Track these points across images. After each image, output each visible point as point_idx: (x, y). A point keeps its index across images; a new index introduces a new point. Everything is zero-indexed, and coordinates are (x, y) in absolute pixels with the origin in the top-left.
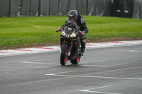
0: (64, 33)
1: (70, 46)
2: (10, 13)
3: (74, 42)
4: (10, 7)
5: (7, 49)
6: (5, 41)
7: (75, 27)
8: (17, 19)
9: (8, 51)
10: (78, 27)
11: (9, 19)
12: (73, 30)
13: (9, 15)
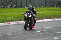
0: (26, 15)
1: (29, 21)
2: (22, 6)
3: (30, 19)
4: (22, 3)
5: (21, 21)
6: (20, 17)
7: (31, 12)
8: (25, 9)
9: (21, 22)
10: (32, 13)
11: (21, 8)
12: (30, 14)
13: (21, 7)
